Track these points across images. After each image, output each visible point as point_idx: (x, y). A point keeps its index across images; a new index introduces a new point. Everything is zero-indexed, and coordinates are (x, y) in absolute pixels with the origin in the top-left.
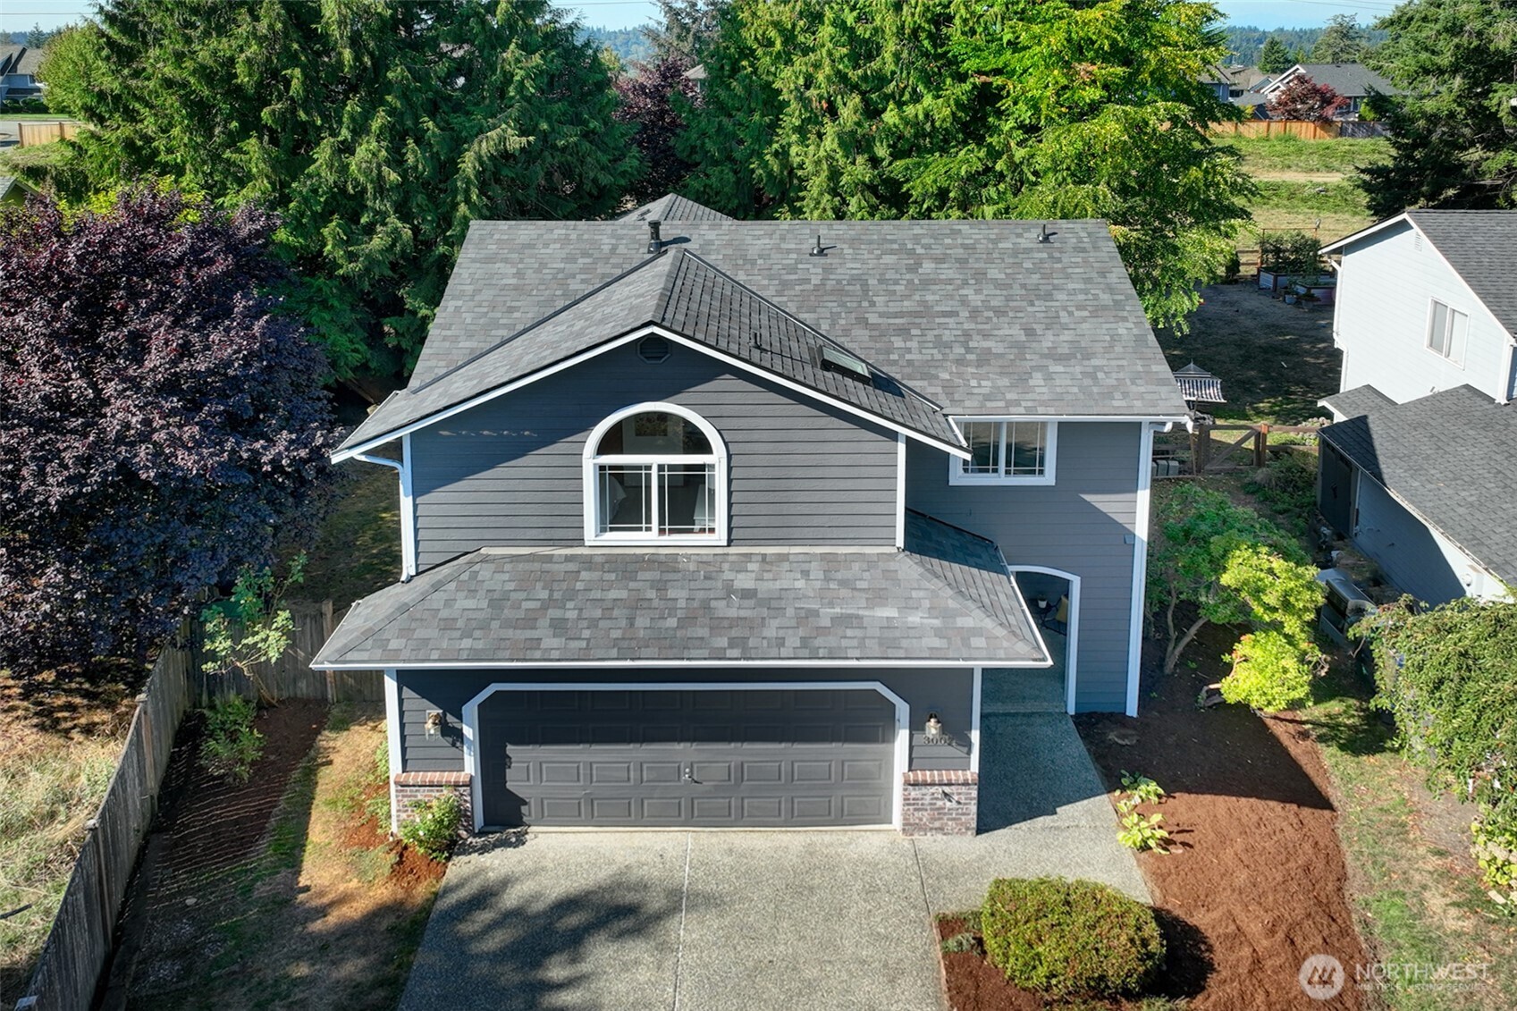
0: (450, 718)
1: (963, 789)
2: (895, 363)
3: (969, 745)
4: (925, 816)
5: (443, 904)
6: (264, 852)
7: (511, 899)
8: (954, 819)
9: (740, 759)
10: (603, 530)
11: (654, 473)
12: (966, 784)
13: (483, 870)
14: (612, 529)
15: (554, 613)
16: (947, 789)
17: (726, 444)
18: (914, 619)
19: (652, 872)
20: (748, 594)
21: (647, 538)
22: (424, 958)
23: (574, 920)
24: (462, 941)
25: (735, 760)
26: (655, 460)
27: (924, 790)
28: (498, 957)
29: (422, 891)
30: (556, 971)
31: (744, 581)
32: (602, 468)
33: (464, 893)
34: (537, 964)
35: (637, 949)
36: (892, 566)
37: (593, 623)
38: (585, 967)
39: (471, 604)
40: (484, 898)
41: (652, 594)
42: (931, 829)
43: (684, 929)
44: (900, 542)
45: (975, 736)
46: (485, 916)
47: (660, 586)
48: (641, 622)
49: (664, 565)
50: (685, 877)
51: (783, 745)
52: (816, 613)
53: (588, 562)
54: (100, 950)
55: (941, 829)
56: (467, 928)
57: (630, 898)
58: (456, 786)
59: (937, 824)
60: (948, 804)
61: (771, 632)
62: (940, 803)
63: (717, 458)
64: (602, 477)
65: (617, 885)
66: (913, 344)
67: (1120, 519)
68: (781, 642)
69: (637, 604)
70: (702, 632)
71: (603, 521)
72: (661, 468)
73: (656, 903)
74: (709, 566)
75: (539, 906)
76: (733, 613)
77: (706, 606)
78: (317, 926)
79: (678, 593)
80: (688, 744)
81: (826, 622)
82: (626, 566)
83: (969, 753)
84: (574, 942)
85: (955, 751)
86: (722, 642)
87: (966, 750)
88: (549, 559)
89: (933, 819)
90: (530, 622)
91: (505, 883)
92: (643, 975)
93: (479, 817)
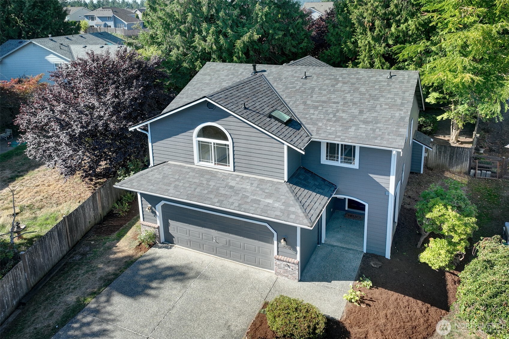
0: (153, 208)
1: (294, 265)
2: (306, 118)
3: (296, 251)
4: (282, 271)
5: (141, 259)
6: (115, 235)
7: (156, 263)
8: (291, 274)
9: (230, 239)
10: (200, 161)
11: (212, 144)
12: (294, 263)
13: (156, 253)
14: (202, 161)
15: (177, 183)
16: (288, 264)
17: (232, 139)
18: (277, 205)
19: (196, 266)
20: (232, 187)
21: (210, 165)
22: (128, 272)
23: (168, 272)
24: (138, 270)
25: (228, 239)
26: (212, 141)
27: (281, 262)
28: (143, 276)
29: (140, 254)
30: (154, 285)
31: (233, 183)
32: (199, 141)
33: (148, 258)
34: (151, 281)
35: (178, 286)
36: (280, 186)
37: (185, 188)
38: (162, 285)
39: (158, 176)
40: (149, 261)
41: (205, 182)
42: (284, 276)
43: (194, 284)
44: (286, 179)
45: (298, 248)
46: (148, 265)
47: (208, 180)
48: (198, 190)
49: (212, 174)
50: (203, 270)
51: (241, 237)
52: (247, 197)
53: (193, 170)
54: (65, 248)
55: (287, 276)
56: (142, 267)
57: (186, 271)
58: (155, 228)
59: (286, 275)
60: (289, 269)
61: (231, 200)
62: (286, 268)
63: (229, 143)
64: (199, 144)
65: (186, 267)
66: (316, 112)
67: (383, 185)
68: (232, 203)
69: (200, 185)
70: (212, 196)
71: (200, 158)
72: (214, 144)
73: (191, 274)
74: (226, 176)
75: (163, 266)
76: (224, 192)
77: (218, 189)
78: (112, 256)
79: (212, 183)
80: (215, 231)
81: (249, 200)
82: (202, 172)
83: (296, 254)
84: (164, 278)
85: (291, 252)
86: (216, 200)
87: (295, 252)
88: (184, 167)
89: (284, 273)
90: (169, 184)
91: (159, 258)
92: (175, 292)
93: (163, 239)
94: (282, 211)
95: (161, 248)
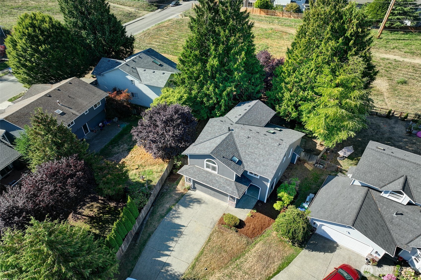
4: (230, 204)
5: (186, 194)
6: (175, 183)
7: (191, 196)
8: (233, 206)
11: (211, 165)
12: (234, 203)
13: (190, 193)
14: (207, 168)
15: (198, 175)
17: (218, 165)
18: (230, 189)
19: (204, 199)
20: (217, 180)
21: (209, 170)
22: (182, 198)
23: (195, 200)
24: (186, 198)
25: (214, 193)
27: (230, 202)
28: (188, 201)
29: (185, 192)
30: (191, 204)
31: (217, 179)
32: (207, 162)
33: (188, 194)
34: (190, 203)
35: (198, 205)
36: (232, 182)
37: (201, 178)
38: (194, 205)
39: (192, 171)
40: (189, 195)
41: (208, 177)
42: (231, 206)
43: (203, 205)
44: (234, 180)
45: (236, 200)
46: (188, 197)
47: (209, 176)
48: (206, 179)
49: (211, 174)
50: (206, 201)
51: (218, 193)
52: (221, 185)
53: (204, 170)
54: (160, 187)
56: (187, 197)
57: (200, 200)
58: (190, 185)
60: (232, 204)
61: (216, 185)
65: (201, 199)
67: (266, 184)
68: (217, 186)
69: (206, 177)
70: (210, 182)
73: (202, 202)
74: (215, 175)
75: (193, 198)
76: (214, 182)
77: (212, 180)
78: (176, 192)
79: (210, 177)
81: (222, 186)
82: (207, 172)
84: (194, 202)
85: (233, 200)
86: (211, 184)
88: (202, 169)
90: (196, 175)
91: (192, 195)
92: (197, 207)
93: (192, 188)
94: (231, 191)
95: (192, 190)
